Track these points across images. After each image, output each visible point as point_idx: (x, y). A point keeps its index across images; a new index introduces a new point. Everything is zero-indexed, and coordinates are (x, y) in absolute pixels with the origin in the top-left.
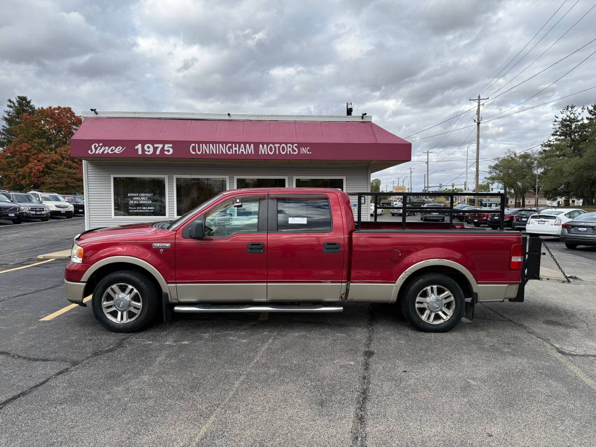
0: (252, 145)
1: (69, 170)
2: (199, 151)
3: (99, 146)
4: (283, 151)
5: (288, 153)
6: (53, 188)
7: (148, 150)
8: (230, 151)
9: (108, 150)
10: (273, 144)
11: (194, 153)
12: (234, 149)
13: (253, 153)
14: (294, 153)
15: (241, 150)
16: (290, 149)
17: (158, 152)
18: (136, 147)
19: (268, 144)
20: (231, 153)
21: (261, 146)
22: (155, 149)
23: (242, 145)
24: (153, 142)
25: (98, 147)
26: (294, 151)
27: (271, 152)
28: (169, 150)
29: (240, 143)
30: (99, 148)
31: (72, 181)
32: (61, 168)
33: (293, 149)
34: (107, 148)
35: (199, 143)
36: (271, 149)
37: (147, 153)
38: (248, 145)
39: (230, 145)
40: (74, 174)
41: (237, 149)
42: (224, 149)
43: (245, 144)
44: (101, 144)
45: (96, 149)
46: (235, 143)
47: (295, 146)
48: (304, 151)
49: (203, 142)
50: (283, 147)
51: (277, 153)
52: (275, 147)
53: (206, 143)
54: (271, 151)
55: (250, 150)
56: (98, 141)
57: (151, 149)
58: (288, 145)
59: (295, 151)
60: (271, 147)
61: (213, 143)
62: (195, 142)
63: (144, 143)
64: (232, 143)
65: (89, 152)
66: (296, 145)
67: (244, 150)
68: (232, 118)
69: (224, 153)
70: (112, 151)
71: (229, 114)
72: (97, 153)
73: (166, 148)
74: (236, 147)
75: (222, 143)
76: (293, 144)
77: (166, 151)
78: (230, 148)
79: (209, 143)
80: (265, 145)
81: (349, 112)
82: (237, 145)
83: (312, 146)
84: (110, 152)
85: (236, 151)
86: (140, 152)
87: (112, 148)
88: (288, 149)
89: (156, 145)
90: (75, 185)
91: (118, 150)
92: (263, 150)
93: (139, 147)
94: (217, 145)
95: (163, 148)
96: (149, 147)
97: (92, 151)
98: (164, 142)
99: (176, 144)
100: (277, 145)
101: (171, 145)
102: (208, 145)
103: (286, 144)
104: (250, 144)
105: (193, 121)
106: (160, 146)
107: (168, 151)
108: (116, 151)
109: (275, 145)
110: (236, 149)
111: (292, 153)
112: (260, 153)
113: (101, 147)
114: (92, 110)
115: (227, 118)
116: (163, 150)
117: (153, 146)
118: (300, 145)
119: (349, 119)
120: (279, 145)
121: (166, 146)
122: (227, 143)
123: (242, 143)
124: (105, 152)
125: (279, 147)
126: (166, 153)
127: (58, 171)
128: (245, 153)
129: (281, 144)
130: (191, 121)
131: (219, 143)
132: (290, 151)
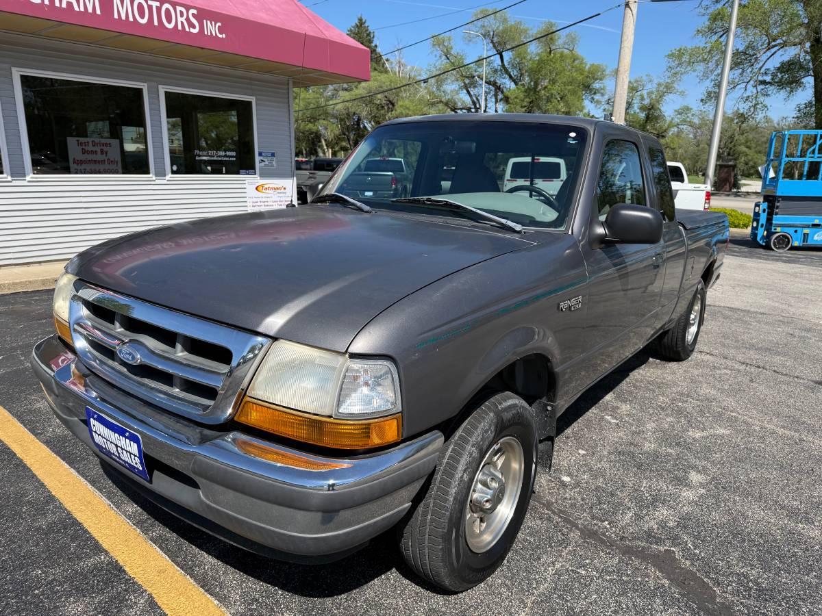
4: (169, 21)
5: (180, 28)
13: (98, 12)
14: (192, 30)
16: (183, 19)
26: (192, 25)
33: (188, 19)
36: (141, 11)
47: (193, 15)
48: (212, 28)
50: (168, 11)
51: (156, 23)
52: (150, 8)
54: (142, 16)
55: (91, 2)
58: (179, 9)
59: (194, 27)
66: (195, 12)
67: (73, 1)
76: (188, 8)
83: (228, 23)
88: (180, 19)
92: (123, 8)
100: (154, 5)
103: (175, 5)
111: (187, 29)
112: (116, 16)
118: (203, 15)
120: (158, 4)
125: (159, 9)
128: (76, 8)
129: (161, 2)
132: (182, 23)
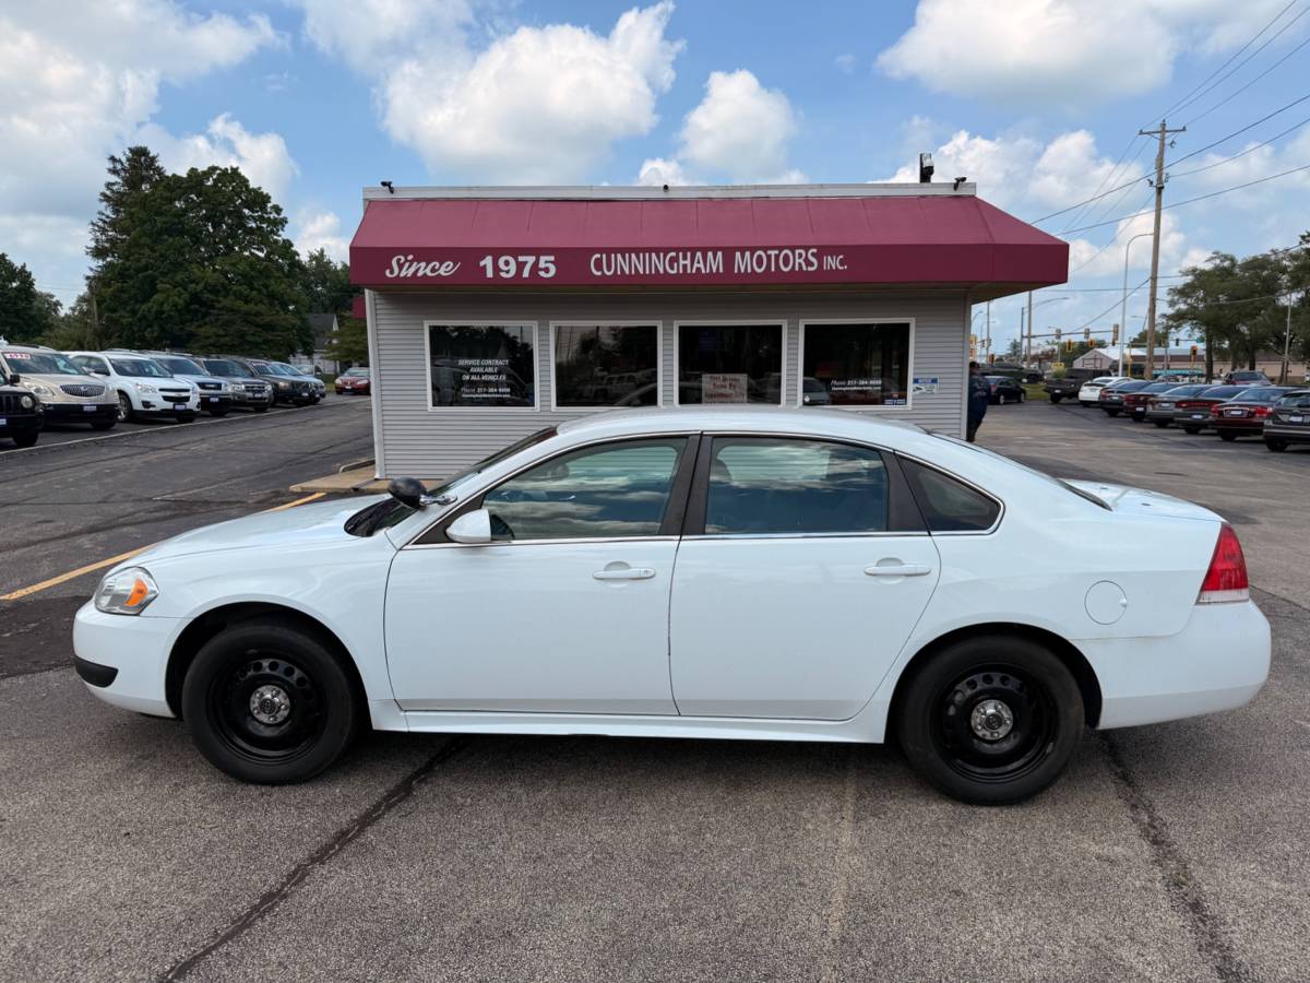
0: (720, 254)
1: (245, 308)
2: (609, 269)
3: (406, 261)
4: (786, 265)
5: (797, 269)
6: (213, 345)
7: (506, 269)
8: (672, 268)
9: (424, 269)
10: (765, 249)
11: (599, 273)
12: (682, 262)
13: (721, 270)
14: (810, 269)
15: (696, 265)
16: (801, 261)
17: (526, 274)
18: (482, 263)
19: (753, 250)
20: (675, 272)
21: (738, 254)
22: (521, 266)
23: (699, 254)
24: (515, 252)
25: (404, 263)
26: (809, 263)
27: (760, 267)
28: (548, 267)
29: (694, 251)
30: (407, 264)
31: (253, 329)
32: (226, 302)
33: (807, 260)
34: (423, 264)
35: (609, 251)
36: (760, 263)
37: (503, 275)
38: (710, 254)
39: (673, 254)
40: (256, 316)
41: (688, 262)
42: (660, 264)
43: (704, 251)
44: (410, 257)
45: (401, 267)
46: (684, 250)
47: (813, 254)
48: (832, 263)
49: (616, 250)
50: (786, 256)
51: (773, 270)
52: (769, 257)
53: (623, 251)
54: (760, 265)
55: (716, 263)
56: (405, 251)
57: (513, 268)
58: (797, 252)
59: (812, 264)
60: (760, 256)
61: (637, 251)
62: (600, 250)
63: (496, 253)
64: (677, 250)
65: (388, 273)
66: (815, 250)
67: (701, 265)
68: (671, 195)
69: (661, 271)
70: (433, 270)
71: (666, 187)
72: (402, 275)
73: (542, 265)
74: (685, 258)
75: (657, 251)
76: (807, 249)
77: (542, 270)
78: (673, 260)
79: (631, 250)
80: (748, 254)
81: (926, 174)
82: (689, 254)
83: (849, 252)
84: (430, 274)
85: (685, 266)
86: (490, 274)
87: (432, 264)
88: (797, 261)
89: (521, 259)
90: (260, 340)
91: (446, 269)
92: (743, 263)
93: (488, 262)
94: (647, 255)
95: (536, 263)
96: (507, 263)
97: (392, 272)
98: (538, 252)
99: (562, 255)
100: (773, 253)
101: (552, 258)
102: (627, 255)
103: (793, 249)
104: (715, 250)
105: (591, 204)
106: (531, 260)
107: (547, 270)
108: (442, 272)
109: (769, 252)
110: (685, 262)
111: (804, 269)
112: (736, 271)
113: (411, 262)
114: (384, 184)
115: (662, 195)
116: (535, 267)
117: (516, 259)
118: (822, 251)
119: (926, 190)
120: (777, 252)
121: (543, 259)
122: (666, 251)
123: (699, 249)
124: (420, 274)
125: (777, 257)
126: (542, 274)
127: (222, 309)
128: (703, 271)
129: (781, 249)
130: (585, 204)
131: (650, 250)
132: (800, 264)
